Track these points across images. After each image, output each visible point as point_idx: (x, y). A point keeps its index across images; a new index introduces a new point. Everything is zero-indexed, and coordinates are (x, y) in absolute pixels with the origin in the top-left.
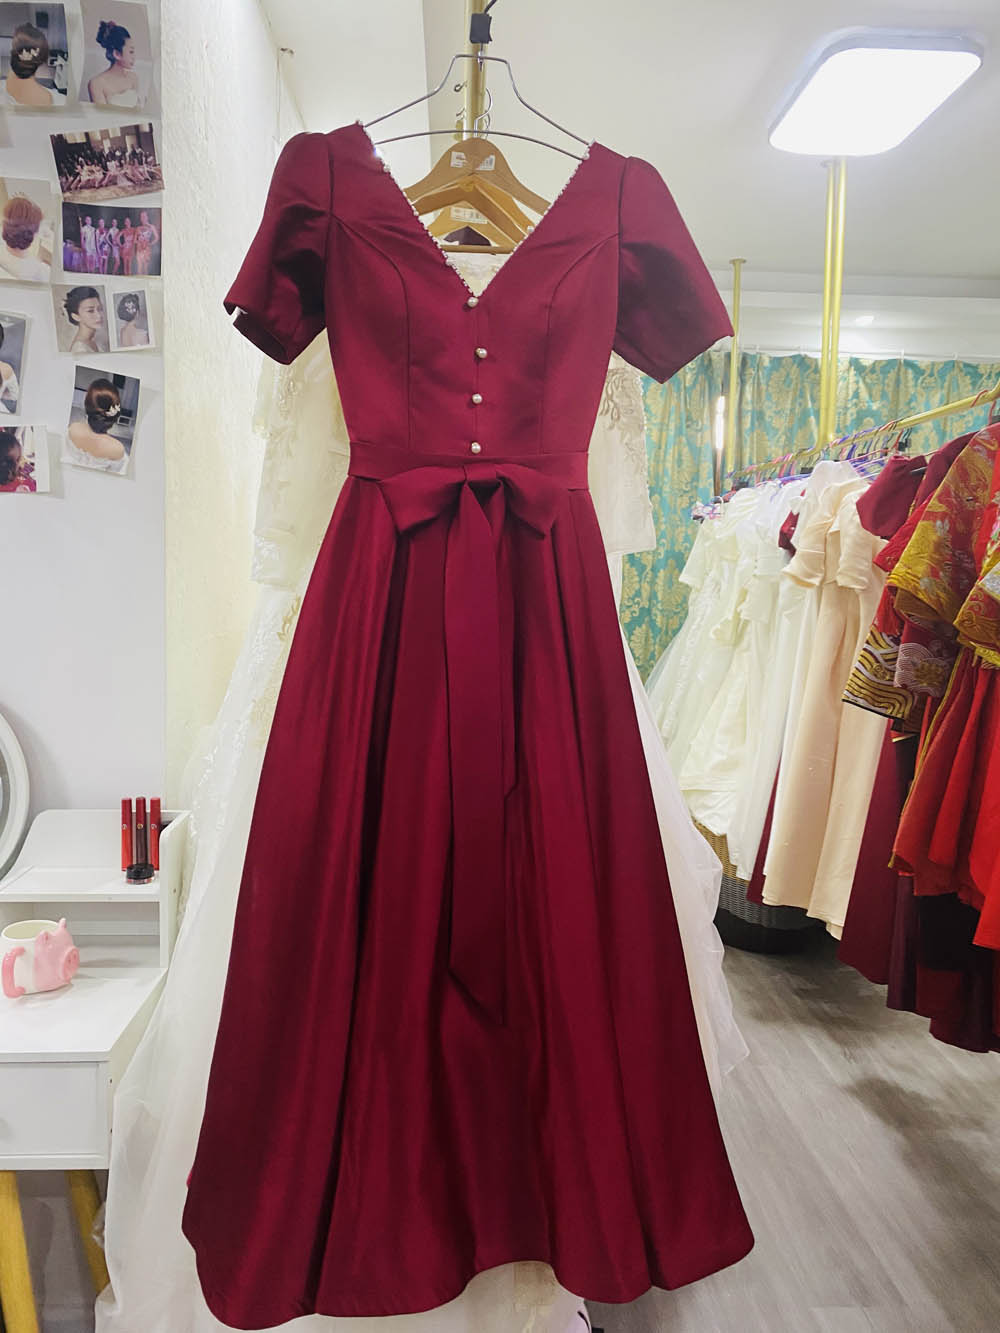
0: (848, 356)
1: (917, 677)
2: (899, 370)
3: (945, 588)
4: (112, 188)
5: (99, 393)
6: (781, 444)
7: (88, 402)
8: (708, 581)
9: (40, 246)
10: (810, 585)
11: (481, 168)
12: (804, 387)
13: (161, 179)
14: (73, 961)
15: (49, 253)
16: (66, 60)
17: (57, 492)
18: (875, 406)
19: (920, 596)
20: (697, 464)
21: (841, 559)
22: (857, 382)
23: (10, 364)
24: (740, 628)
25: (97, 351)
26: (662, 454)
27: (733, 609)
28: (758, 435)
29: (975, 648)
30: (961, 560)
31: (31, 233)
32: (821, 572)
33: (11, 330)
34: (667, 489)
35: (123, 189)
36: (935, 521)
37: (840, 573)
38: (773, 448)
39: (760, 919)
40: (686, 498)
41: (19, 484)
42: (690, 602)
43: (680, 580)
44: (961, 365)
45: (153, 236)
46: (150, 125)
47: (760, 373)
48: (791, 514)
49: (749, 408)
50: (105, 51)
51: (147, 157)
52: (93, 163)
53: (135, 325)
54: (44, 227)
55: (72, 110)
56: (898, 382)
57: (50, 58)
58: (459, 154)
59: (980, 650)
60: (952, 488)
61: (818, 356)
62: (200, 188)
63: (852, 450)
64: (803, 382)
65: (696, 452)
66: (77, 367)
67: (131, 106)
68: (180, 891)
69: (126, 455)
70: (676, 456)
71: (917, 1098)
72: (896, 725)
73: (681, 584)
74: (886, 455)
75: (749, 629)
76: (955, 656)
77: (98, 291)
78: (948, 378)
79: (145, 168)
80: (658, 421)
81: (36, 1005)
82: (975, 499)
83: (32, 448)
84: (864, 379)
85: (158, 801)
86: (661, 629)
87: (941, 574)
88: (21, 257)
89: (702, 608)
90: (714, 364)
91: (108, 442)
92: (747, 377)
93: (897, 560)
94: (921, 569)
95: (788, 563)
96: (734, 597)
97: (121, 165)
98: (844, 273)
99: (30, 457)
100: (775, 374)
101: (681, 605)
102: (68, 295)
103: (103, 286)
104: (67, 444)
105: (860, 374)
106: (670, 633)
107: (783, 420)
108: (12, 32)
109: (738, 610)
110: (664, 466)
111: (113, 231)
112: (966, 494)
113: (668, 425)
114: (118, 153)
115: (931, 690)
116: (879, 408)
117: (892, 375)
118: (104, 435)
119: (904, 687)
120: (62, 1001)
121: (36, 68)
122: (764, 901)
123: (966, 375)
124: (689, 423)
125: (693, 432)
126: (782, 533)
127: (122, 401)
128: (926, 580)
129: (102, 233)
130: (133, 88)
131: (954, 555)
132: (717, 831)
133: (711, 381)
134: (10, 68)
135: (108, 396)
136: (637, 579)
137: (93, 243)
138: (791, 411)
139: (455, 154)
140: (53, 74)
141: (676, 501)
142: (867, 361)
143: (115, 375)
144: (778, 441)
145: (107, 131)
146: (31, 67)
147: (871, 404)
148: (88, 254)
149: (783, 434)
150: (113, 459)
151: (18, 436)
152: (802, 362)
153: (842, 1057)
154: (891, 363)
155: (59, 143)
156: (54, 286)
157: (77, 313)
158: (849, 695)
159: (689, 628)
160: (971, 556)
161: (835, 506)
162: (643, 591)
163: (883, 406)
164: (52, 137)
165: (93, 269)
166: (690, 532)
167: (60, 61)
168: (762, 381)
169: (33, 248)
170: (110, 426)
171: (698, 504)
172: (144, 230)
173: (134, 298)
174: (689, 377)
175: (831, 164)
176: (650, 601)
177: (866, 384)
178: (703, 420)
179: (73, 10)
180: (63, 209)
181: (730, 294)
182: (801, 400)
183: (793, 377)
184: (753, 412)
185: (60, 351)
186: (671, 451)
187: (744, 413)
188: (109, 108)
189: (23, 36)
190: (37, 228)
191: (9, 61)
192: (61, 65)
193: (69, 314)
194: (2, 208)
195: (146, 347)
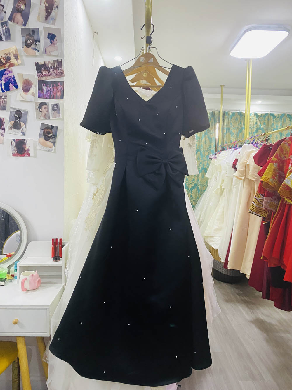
0: (254, 112)
1: (269, 206)
2: (269, 116)
3: (276, 182)
4: (51, 76)
5: (47, 130)
6: (235, 137)
7: (44, 132)
8: (213, 177)
9: (32, 92)
10: (241, 179)
11: (149, 62)
13: (64, 74)
14: (39, 282)
15: (34, 93)
16: (39, 43)
17: (35, 156)
18: (262, 127)
19: (269, 184)
20: (211, 143)
21: (250, 172)
22: (257, 120)
23: (23, 122)
24: (222, 191)
25: (46, 119)
26: (200, 140)
27: (220, 185)
28: (228, 135)
29: (284, 198)
30: (281, 174)
31: (30, 88)
32: (244, 175)
33: (24, 113)
34: (202, 150)
35: (54, 76)
36: (274, 163)
37: (249, 176)
38: (232, 138)
39: (228, 273)
41: (25, 154)
42: (208, 182)
43: (206, 176)
44: (287, 115)
45: (61, 89)
46: (61, 60)
47: (229, 117)
48: (236, 159)
49: (226, 127)
50: (49, 40)
51: (60, 68)
52: (46, 70)
53: (57, 112)
54: (33, 87)
55: (41, 56)
56: (268, 119)
57: (35, 42)
59: (286, 199)
60: (278, 154)
61: (244, 112)
62: (73, 74)
63: (254, 140)
64: (241, 120)
65: (210, 140)
66: (41, 123)
67: (56, 55)
69: (54, 147)
70: (205, 141)
71: (270, 324)
72: (264, 219)
73: (206, 177)
74: (263, 142)
75: (224, 191)
76: (280, 200)
77: (47, 103)
78: (283, 118)
79: (59, 71)
81: (30, 293)
82: (285, 157)
83: (29, 145)
84: (259, 119)
85: (62, 239)
86: (200, 190)
87: (275, 178)
88: (27, 95)
89: (212, 184)
90: (215, 115)
91: (49, 143)
92: (225, 118)
93: (264, 173)
94: (270, 176)
95: (235, 172)
96: (220, 182)
97: (53, 70)
98: (252, 89)
99: (28, 147)
100: (233, 118)
101: (206, 183)
102: (39, 104)
103: (48, 102)
104: (38, 144)
105: (257, 117)
106: (203, 191)
107: (235, 130)
108: (25, 35)
109: (222, 185)
110: (201, 144)
111: (51, 87)
112: (282, 155)
114: (53, 67)
115: (273, 210)
116: (263, 127)
117: (267, 118)
118: (48, 142)
119: (266, 209)
120: (36, 293)
121: (31, 45)
122: (228, 268)
123: (288, 118)
124: (208, 131)
125: (210, 134)
126: (233, 164)
127: (53, 133)
128: (271, 179)
129: (48, 88)
130: (56, 50)
131: (279, 172)
132: (215, 248)
133: (215, 119)
134: (25, 45)
135: (49, 131)
137: (46, 91)
138: (238, 128)
139: (142, 58)
140: (36, 47)
141: (204, 154)
142: (259, 114)
143: (51, 125)
144: (234, 136)
145: (50, 61)
146: (29, 45)
147: (261, 126)
148: (44, 94)
149: (235, 134)
150: (50, 148)
151: (25, 142)
152: (241, 115)
153: (250, 312)
154: (266, 114)
155: (37, 65)
157: (41, 109)
158: (251, 211)
159: (208, 190)
160: (284, 173)
161: (248, 156)
162: (195, 179)
163: (264, 126)
164: (35, 63)
165: (46, 98)
166: (208, 162)
167: (38, 43)
168: (229, 119)
169: (30, 92)
170: (50, 139)
171: (211, 154)
172: (59, 87)
173: (56, 105)
175: (248, 60)
176: (197, 182)
177: (259, 120)
178: (212, 130)
179: (41, 29)
180: (38, 82)
181: (220, 95)
182: (240, 125)
183: (238, 118)
184: (227, 128)
185: (37, 119)
186: (203, 139)
187: (224, 128)
188: (50, 55)
189: (28, 37)
190: (31, 87)
191: (24, 43)
192: (38, 44)
193: (39, 109)
194: (22, 82)
195: (59, 118)
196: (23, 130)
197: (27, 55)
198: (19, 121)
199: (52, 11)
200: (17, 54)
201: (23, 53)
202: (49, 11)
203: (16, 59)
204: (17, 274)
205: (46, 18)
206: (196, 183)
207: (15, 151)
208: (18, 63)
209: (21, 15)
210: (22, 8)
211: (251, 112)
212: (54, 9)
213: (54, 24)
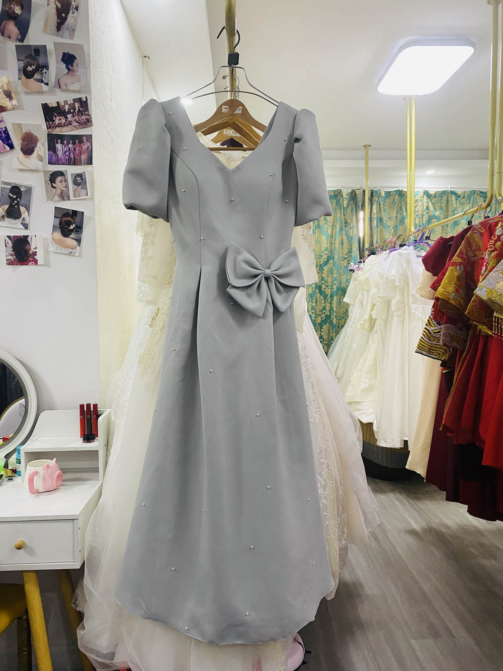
0: (423, 189)
1: (451, 340)
2: (448, 195)
3: (463, 298)
4: (69, 126)
5: (65, 219)
6: (392, 232)
7: (60, 223)
8: (356, 301)
9: (38, 154)
11: (236, 112)
12: (402, 205)
13: (91, 122)
14: (60, 478)
16: (48, 70)
17: (47, 264)
18: (437, 214)
19: (451, 301)
20: (351, 245)
22: (428, 202)
23: (24, 207)
24: (372, 322)
25: (64, 200)
26: (333, 240)
27: (369, 314)
28: (380, 229)
29: (477, 326)
31: (34, 148)
34: (336, 257)
35: (75, 126)
36: (456, 266)
38: (388, 236)
40: (346, 261)
41: (30, 261)
42: (349, 312)
43: (344, 301)
44: (478, 192)
45: (88, 147)
46: (86, 97)
47: (380, 199)
49: (375, 216)
50: (65, 65)
51: (85, 112)
52: (61, 115)
53: (81, 188)
54: (39, 145)
55: (51, 92)
56: (447, 201)
57: (40, 69)
58: (225, 106)
59: (480, 327)
61: (405, 190)
62: (109, 124)
63: (423, 235)
64: (401, 203)
65: (350, 239)
66: (55, 207)
67: (78, 90)
68: (108, 445)
69: (78, 247)
70: (340, 241)
72: (443, 365)
73: (345, 303)
75: (376, 323)
76: (469, 329)
77: (64, 173)
78: (472, 198)
79: (84, 117)
80: (331, 224)
81: (44, 497)
82: (475, 256)
83: (35, 244)
84: (431, 200)
85: (97, 405)
86: (335, 325)
87: (461, 291)
88: (30, 159)
89: (355, 314)
90: (357, 196)
91: (70, 241)
92: (374, 202)
93: (440, 285)
94: (451, 289)
96: (369, 308)
97: (73, 116)
98: (416, 150)
99: (34, 249)
100: (388, 200)
101: (345, 313)
102: (51, 175)
103: (66, 171)
105: (429, 198)
106: (341, 327)
107: (392, 222)
108: (23, 58)
109: (371, 313)
110: (335, 246)
111: (70, 146)
112: (471, 253)
113: (336, 226)
114: (72, 111)
115: (458, 346)
116: (439, 214)
117: (445, 198)
118: (68, 238)
119: (445, 345)
120: (54, 496)
121: (34, 74)
123: (481, 197)
124: (346, 225)
127: (76, 222)
128: (454, 294)
129: (65, 147)
130: (78, 81)
131: (466, 282)
132: (364, 421)
133: (356, 204)
134: (23, 75)
135: (70, 220)
136: (324, 301)
137: (61, 151)
138: (396, 217)
139: (224, 107)
140: (42, 76)
141: (341, 263)
142: (432, 192)
143: (73, 210)
144: (390, 232)
145: (67, 101)
146: (31, 73)
147: (435, 212)
148: (59, 156)
149: (393, 228)
150: (72, 249)
151: (29, 240)
152: (401, 194)
154: (444, 193)
155: (45, 107)
156: (44, 171)
157: (55, 183)
158: (418, 349)
159: (349, 324)
160: (473, 281)
162: (327, 307)
163: (441, 213)
164: (42, 104)
165: (62, 163)
166: (348, 277)
167: (45, 70)
168: (381, 203)
169: (35, 154)
170: (71, 234)
171: (352, 263)
172: (84, 145)
173: (80, 175)
174: (345, 202)
175: (407, 99)
176: (330, 311)
177: (432, 203)
178: (353, 223)
179: (50, 47)
180: (48, 136)
181: (364, 161)
182: (400, 212)
183: (396, 200)
184: (377, 219)
185: (47, 200)
186: (338, 239)
187: (373, 219)
188: (68, 91)
189: (28, 60)
190: (36, 146)
191: (22, 71)
192: (46, 72)
193: (52, 184)
194: (20, 137)
195: (87, 197)
196: (24, 219)
197: (26, 90)
198: (18, 204)
199: (69, 15)
200: (10, 90)
201: (20, 88)
202: (63, 15)
203: (8, 99)
204: (21, 468)
205: (59, 27)
206: (328, 314)
207: (11, 255)
208: (12, 105)
209: (16, 25)
210: (16, 12)
211: (416, 190)
212: (71, 11)
213: (71, 37)
